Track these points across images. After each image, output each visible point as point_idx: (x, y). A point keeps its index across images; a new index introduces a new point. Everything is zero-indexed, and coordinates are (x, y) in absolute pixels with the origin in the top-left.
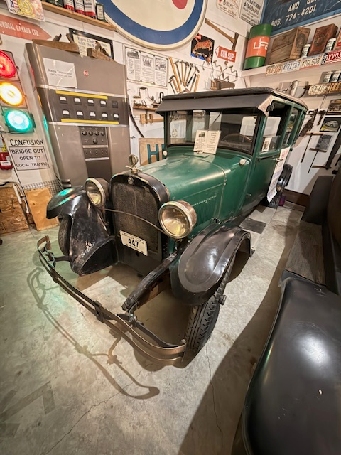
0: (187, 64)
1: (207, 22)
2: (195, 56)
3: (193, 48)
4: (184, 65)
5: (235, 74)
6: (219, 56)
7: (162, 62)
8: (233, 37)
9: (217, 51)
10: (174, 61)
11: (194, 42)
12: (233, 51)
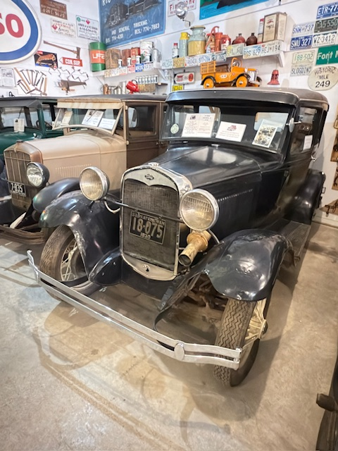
0: (32, 71)
1: (45, 42)
2: (39, 65)
3: (36, 61)
4: (30, 72)
5: (85, 74)
6: (64, 63)
7: (8, 71)
8: (76, 50)
9: (62, 60)
10: (19, 70)
11: (36, 57)
12: (78, 59)
